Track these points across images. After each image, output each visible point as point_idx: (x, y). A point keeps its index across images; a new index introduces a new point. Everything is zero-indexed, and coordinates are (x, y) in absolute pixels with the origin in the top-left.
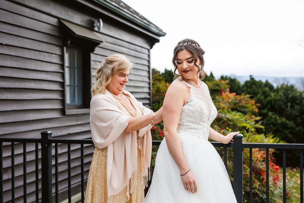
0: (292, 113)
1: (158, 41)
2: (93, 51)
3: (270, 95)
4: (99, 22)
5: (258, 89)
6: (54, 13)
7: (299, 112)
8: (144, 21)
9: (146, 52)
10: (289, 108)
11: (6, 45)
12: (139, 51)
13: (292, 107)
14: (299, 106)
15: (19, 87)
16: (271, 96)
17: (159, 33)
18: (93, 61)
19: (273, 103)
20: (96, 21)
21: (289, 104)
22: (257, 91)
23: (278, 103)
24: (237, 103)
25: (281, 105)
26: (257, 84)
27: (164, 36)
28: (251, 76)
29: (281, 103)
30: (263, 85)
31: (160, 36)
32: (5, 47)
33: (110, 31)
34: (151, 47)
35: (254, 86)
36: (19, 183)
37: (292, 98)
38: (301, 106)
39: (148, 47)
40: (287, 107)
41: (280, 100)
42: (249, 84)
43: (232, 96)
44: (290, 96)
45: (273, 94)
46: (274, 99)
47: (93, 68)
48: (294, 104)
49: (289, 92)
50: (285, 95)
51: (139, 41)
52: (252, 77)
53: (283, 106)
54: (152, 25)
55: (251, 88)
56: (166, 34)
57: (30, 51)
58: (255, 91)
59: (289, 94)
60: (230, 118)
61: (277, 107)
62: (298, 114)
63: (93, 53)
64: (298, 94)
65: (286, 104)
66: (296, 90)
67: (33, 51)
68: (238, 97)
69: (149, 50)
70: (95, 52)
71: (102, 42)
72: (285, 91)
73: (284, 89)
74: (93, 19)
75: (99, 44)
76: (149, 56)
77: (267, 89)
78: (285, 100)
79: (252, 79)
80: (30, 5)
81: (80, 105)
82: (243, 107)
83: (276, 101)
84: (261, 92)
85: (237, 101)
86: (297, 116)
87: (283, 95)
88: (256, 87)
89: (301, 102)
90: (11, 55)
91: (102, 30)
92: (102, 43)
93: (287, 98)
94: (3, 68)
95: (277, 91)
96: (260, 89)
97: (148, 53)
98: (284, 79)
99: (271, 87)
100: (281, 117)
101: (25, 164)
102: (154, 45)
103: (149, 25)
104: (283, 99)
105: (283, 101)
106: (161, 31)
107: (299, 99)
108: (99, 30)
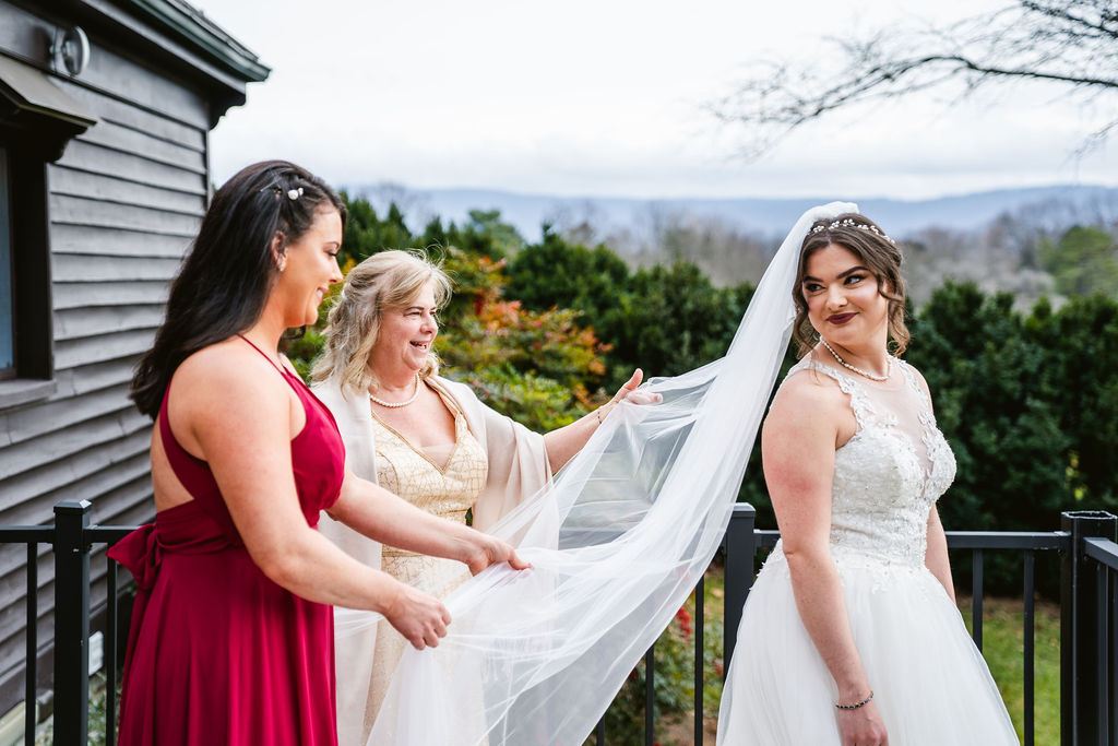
1: (239, 99)
2: (54, 154)
3: (616, 303)
5: (574, 279)
9: (194, 139)
10: (685, 350)
12: (176, 139)
13: (696, 346)
14: (720, 344)
16: (622, 307)
17: (250, 70)
18: (54, 193)
19: (629, 332)
20: (58, 37)
21: (687, 336)
22: (570, 284)
23: (646, 331)
24: (530, 341)
25: (659, 340)
26: (571, 259)
27: (263, 78)
28: (546, 228)
29: (658, 331)
30: (592, 262)
31: (245, 77)
34: (213, 123)
35: (560, 268)
37: (694, 313)
39: (202, 123)
40: (678, 345)
41: (655, 321)
42: (539, 260)
43: (511, 311)
44: (689, 306)
45: (626, 299)
46: (631, 317)
47: (54, 223)
48: (703, 337)
49: (685, 291)
50: (670, 301)
51: (175, 102)
52: (550, 232)
53: (665, 345)
55: (549, 273)
56: (268, 70)
58: (565, 284)
59: (684, 301)
60: (521, 401)
61: (641, 345)
63: (53, 163)
64: (715, 299)
65: (674, 335)
68: (534, 319)
69: (204, 134)
70: (61, 161)
72: (671, 289)
73: (668, 281)
75: (82, 130)
76: (205, 157)
77: (605, 277)
78: (672, 321)
79: (550, 239)
81: (8, 364)
82: (555, 356)
83: (640, 323)
84: (584, 290)
85: (531, 334)
87: (663, 302)
88: (567, 271)
91: (89, 74)
92: (90, 129)
93: (677, 314)
95: (640, 285)
96: (580, 280)
97: (200, 147)
98: (589, 205)
99: (618, 272)
102: (224, 115)
103: (226, 44)
104: (665, 318)
105: (663, 326)
106: (254, 61)
107: (718, 317)
108: (73, 73)
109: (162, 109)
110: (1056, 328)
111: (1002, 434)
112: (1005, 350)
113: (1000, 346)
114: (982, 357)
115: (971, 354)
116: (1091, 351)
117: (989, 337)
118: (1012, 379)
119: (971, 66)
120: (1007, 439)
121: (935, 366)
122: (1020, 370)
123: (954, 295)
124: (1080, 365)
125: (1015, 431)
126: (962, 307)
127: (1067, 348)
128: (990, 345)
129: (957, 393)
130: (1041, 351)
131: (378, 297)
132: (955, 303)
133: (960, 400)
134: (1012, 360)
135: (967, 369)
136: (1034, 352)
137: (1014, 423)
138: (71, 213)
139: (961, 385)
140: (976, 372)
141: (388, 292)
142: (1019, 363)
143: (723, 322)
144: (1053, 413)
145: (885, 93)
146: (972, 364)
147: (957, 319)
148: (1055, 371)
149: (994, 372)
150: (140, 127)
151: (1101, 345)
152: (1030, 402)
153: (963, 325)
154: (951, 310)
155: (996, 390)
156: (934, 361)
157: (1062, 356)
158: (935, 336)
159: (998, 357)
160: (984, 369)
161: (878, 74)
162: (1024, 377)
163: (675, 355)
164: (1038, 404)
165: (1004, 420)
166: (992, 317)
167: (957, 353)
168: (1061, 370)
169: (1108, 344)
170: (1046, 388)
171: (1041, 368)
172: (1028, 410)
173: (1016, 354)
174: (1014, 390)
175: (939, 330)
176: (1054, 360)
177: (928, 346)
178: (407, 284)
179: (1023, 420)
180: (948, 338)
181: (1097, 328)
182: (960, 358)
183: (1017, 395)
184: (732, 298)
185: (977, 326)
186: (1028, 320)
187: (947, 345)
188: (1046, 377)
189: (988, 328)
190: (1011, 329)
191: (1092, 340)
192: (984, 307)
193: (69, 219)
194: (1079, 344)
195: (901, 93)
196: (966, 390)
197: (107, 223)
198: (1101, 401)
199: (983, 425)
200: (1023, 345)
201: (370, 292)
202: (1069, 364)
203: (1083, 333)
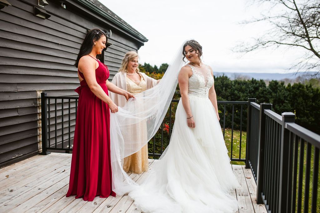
0: (225, 94)
1: (143, 45)
4: (110, 32)
6: (85, 26)
7: (230, 93)
8: (135, 32)
10: (224, 91)
11: (60, 44)
13: (226, 90)
14: (230, 90)
15: (67, 70)
18: (105, 56)
20: (107, 31)
21: (224, 88)
25: (219, 89)
27: (147, 41)
29: (219, 87)
31: (144, 41)
32: (60, 46)
33: (115, 37)
34: (139, 49)
36: (66, 125)
38: (232, 90)
39: (137, 49)
41: (219, 86)
44: (225, 83)
47: (105, 60)
48: (227, 88)
49: (224, 81)
50: (222, 82)
51: (131, 44)
53: (220, 90)
54: (140, 34)
56: (148, 40)
57: (72, 48)
59: (224, 82)
62: (229, 94)
64: (230, 82)
65: (222, 88)
66: (229, 79)
67: (74, 49)
70: (106, 51)
71: (111, 44)
73: (221, 79)
74: (106, 30)
75: (109, 45)
78: (222, 86)
80: (73, 21)
86: (229, 96)
87: (220, 82)
89: (231, 87)
90: (63, 51)
91: (111, 37)
93: (223, 84)
94: (59, 58)
100: (219, 96)
101: (69, 115)
102: (140, 47)
104: (221, 85)
105: (220, 86)
106: (145, 38)
107: (230, 85)
108: (109, 37)
109: (128, 45)
110: (291, 89)
111: (280, 107)
112: (281, 92)
113: (280, 91)
114: (277, 93)
115: (276, 92)
116: (297, 92)
117: (279, 90)
118: (282, 97)
119: (277, 43)
120: (281, 107)
121: (269, 95)
122: (284, 96)
123: (273, 82)
124: (295, 95)
125: (283, 106)
126: (274, 84)
127: (293, 92)
128: (279, 91)
129: (272, 99)
130: (288, 92)
131: (129, 58)
132: (273, 84)
133: (273, 100)
134: (283, 94)
135: (275, 95)
136: (287, 93)
137: (282, 105)
138: (109, 59)
139: (273, 98)
140: (276, 96)
141: (130, 58)
142: (284, 94)
143: (231, 86)
144: (289, 103)
145: (262, 47)
146: (275, 94)
147: (273, 87)
148: (290, 96)
149: (279, 96)
150: (123, 47)
151: (299, 91)
152: (285, 101)
153: (275, 87)
154: (272, 85)
155: (280, 99)
156: (269, 94)
157: (292, 93)
158: (269, 89)
159: (280, 93)
160: (278, 95)
161: (261, 44)
162: (285, 97)
163: (222, 91)
164: (287, 101)
165: (281, 104)
166: (280, 86)
167: (273, 92)
168: (292, 96)
169: (300, 91)
170: (288, 99)
171: (288, 95)
172: (285, 102)
173: (284, 93)
174: (283, 99)
175: (270, 89)
176: (290, 94)
177: (268, 91)
178: (133, 57)
179: (284, 104)
180: (272, 90)
181: (298, 89)
182: (274, 93)
183: (283, 100)
184: (233, 82)
185: (277, 88)
186: (287, 87)
187: (271, 91)
188: (288, 97)
189: (279, 88)
190: (283, 88)
191: (297, 91)
192: (278, 85)
193: (109, 60)
194: (295, 91)
195: (266, 47)
196: (274, 99)
197: (116, 62)
198: (298, 101)
199: (277, 105)
200: (285, 91)
201: (128, 57)
202: (293, 95)
203: (296, 90)
